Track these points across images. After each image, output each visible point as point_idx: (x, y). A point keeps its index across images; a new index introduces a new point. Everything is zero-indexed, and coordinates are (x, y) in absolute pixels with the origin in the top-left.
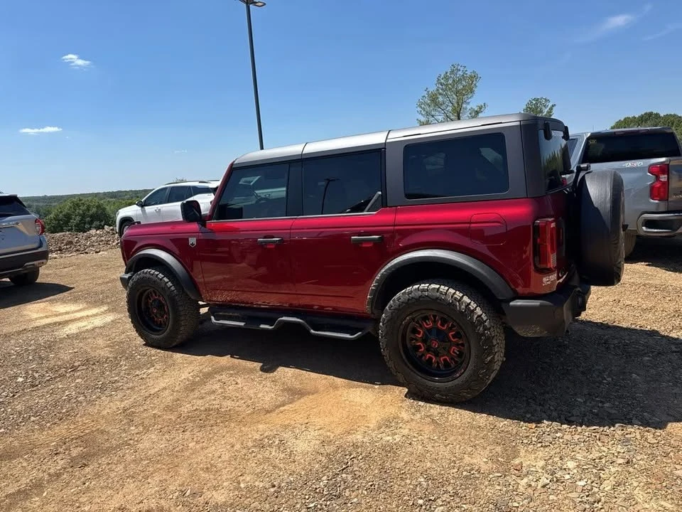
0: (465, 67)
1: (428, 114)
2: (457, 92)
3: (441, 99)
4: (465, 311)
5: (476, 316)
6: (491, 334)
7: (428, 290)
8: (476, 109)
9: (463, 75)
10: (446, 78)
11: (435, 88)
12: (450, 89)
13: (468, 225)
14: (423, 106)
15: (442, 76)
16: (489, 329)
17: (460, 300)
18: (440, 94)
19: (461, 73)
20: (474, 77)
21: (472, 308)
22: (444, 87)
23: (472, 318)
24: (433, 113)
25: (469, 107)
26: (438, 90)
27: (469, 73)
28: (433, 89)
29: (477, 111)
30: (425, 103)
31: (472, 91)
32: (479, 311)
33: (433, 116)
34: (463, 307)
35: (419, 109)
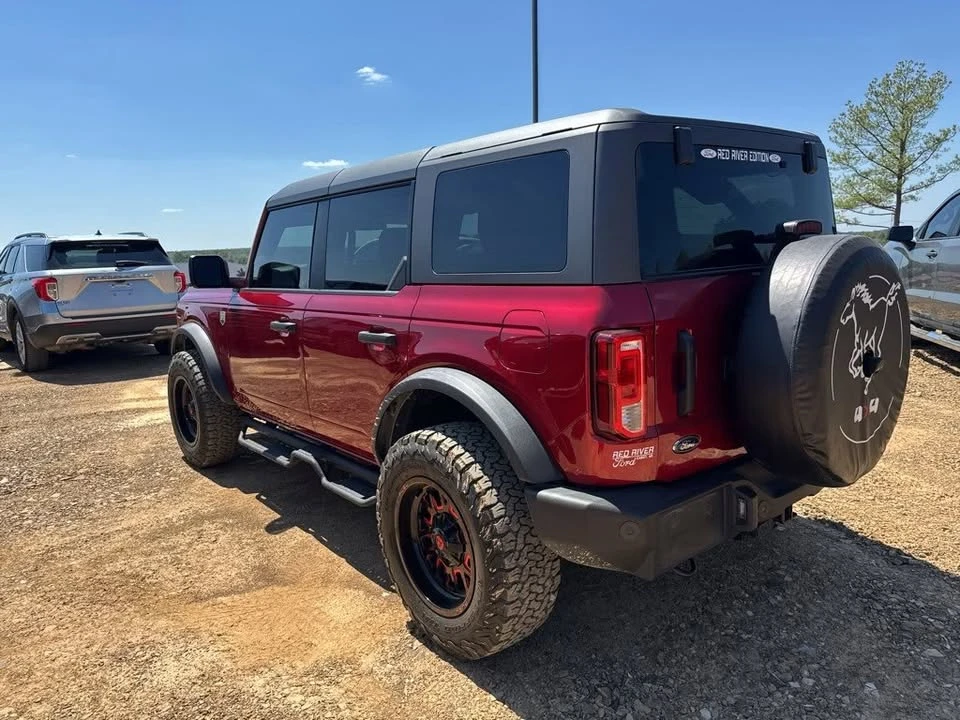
0: (924, 65)
1: (848, 142)
2: (904, 107)
3: (873, 118)
4: (467, 494)
5: (481, 507)
6: (502, 546)
7: (426, 442)
8: (938, 135)
9: (917, 80)
10: (887, 84)
11: (864, 101)
12: (891, 102)
13: (498, 329)
14: (839, 129)
15: (880, 81)
16: (501, 536)
17: (462, 471)
18: (873, 110)
19: (914, 75)
20: (938, 82)
21: (478, 490)
22: (880, 99)
23: (476, 507)
24: (856, 140)
25: (923, 131)
26: (868, 104)
27: (929, 76)
28: (860, 102)
29: (938, 139)
30: (844, 126)
31: (931, 106)
32: (490, 498)
33: (856, 146)
34: (465, 484)
35: (833, 135)
